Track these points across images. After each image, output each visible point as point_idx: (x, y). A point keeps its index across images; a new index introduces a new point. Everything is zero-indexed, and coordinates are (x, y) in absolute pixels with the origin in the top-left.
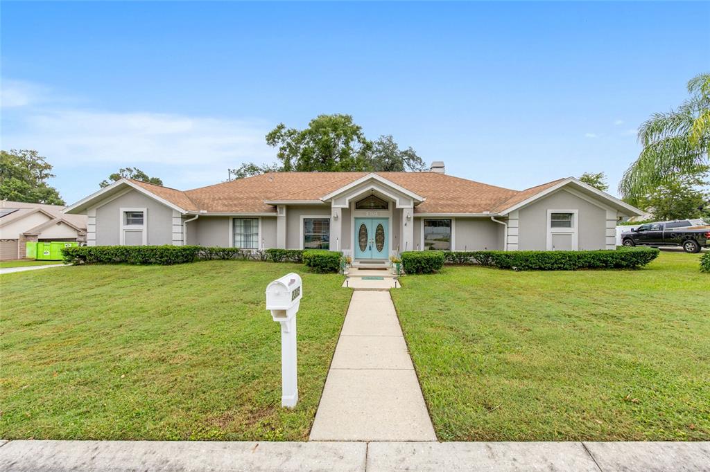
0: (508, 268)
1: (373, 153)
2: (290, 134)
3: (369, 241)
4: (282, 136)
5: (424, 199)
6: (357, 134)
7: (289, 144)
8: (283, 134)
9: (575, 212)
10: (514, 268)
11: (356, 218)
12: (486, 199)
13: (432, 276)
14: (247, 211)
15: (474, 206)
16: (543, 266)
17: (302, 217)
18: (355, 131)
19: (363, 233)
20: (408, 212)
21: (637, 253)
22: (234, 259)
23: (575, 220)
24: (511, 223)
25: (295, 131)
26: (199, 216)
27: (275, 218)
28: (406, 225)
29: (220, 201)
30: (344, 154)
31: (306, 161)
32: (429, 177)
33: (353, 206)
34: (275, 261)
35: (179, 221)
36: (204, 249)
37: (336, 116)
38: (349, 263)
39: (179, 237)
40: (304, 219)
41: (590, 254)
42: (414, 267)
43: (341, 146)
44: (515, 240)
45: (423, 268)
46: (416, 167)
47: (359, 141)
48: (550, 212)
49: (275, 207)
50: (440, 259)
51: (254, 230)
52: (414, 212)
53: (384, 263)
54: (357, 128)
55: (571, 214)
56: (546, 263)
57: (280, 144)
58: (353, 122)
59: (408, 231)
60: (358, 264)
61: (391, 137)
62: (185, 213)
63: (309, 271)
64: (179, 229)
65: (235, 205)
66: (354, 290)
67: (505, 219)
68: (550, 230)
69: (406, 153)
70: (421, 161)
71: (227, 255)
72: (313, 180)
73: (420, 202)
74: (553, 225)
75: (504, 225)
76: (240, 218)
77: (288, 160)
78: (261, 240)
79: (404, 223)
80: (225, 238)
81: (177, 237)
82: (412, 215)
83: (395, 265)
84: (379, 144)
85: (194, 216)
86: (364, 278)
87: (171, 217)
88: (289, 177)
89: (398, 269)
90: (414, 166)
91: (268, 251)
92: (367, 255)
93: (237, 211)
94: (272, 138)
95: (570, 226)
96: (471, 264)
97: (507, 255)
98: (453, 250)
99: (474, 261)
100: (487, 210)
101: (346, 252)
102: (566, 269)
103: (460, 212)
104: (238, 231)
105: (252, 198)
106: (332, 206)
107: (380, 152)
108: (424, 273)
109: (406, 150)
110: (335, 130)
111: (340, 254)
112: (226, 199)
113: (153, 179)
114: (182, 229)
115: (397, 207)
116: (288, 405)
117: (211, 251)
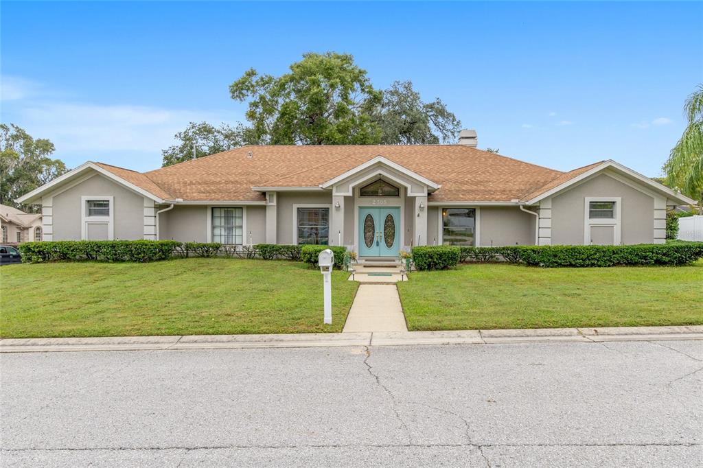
0: (536, 264)
1: (383, 106)
2: (264, 82)
3: (376, 235)
4: (252, 86)
5: (440, 186)
6: (360, 81)
7: (262, 98)
8: (254, 83)
9: (618, 200)
10: (542, 264)
11: (360, 208)
12: (520, 184)
13: (444, 272)
14: (230, 199)
15: (503, 192)
16: (573, 263)
17: (295, 206)
18: (358, 77)
19: (369, 224)
20: (421, 200)
21: (681, 248)
22: (216, 257)
23: (618, 209)
24: (543, 213)
25: (271, 79)
26: (174, 205)
27: (264, 208)
28: (418, 216)
29: (194, 186)
30: (340, 112)
31: (287, 123)
32: (454, 152)
33: (357, 192)
34: (265, 259)
35: (151, 212)
36: (179, 245)
37: (329, 54)
38: (354, 259)
39: (151, 230)
40: (298, 208)
41: (628, 249)
42: (425, 263)
43: (336, 98)
44: (548, 233)
45: (436, 264)
46: (447, 128)
47: (363, 90)
48: (588, 199)
49: (264, 194)
50: (455, 254)
51: (238, 222)
52: (429, 200)
53: (394, 261)
54: (360, 72)
55: (614, 202)
56: (577, 259)
57: (251, 98)
58: (354, 64)
59: (421, 222)
60: (363, 262)
61: (410, 84)
62: (160, 201)
63: (308, 268)
64: (151, 221)
65: (214, 192)
66: (360, 283)
67: (535, 208)
68: (588, 221)
69: (431, 107)
70: (454, 120)
71: (207, 252)
72: (305, 157)
73: (435, 190)
74: (592, 215)
75: (535, 216)
76: (220, 208)
77: (261, 120)
78: (246, 235)
79: (417, 214)
80: (203, 231)
81: (149, 230)
82: (425, 204)
83: (404, 261)
84: (392, 94)
85: (168, 206)
86: (370, 274)
87: (142, 207)
88: (272, 152)
89: (408, 265)
90: (444, 127)
91: (258, 246)
92: (373, 251)
93: (218, 200)
94: (239, 89)
95: (612, 216)
96: (497, 262)
97: (533, 251)
98: (478, 245)
99: (501, 258)
100: (518, 198)
101: (349, 248)
102: (600, 266)
103: (485, 199)
104: (217, 222)
105: (232, 183)
106: (333, 195)
107: (394, 106)
108: (437, 269)
109: (432, 102)
110: (328, 77)
111: (344, 249)
112: (200, 184)
113: (39, 141)
114: (155, 220)
115: (408, 195)
116: (328, 323)
117: (188, 247)
